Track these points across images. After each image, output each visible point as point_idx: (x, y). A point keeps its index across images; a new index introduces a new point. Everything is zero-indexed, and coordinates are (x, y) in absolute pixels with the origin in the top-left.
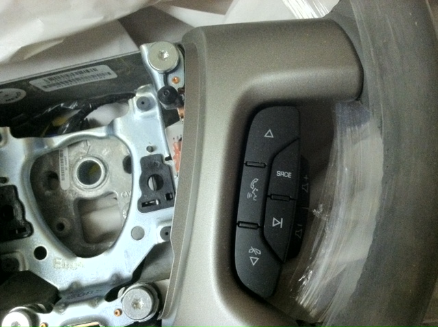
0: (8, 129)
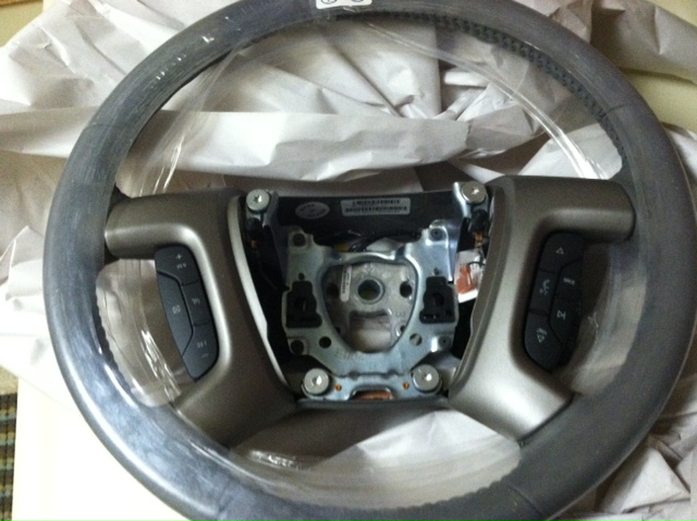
0: (312, 237)
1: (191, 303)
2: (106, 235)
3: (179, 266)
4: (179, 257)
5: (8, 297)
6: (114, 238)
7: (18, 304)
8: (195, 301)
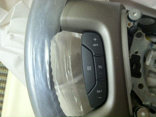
0: (145, 34)
1: (97, 67)
2: (62, 18)
3: (94, 45)
4: (95, 39)
5: (8, 32)
6: (65, 21)
7: (12, 37)
8: (100, 67)
